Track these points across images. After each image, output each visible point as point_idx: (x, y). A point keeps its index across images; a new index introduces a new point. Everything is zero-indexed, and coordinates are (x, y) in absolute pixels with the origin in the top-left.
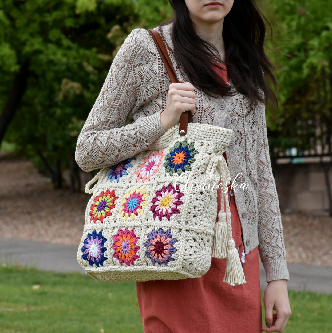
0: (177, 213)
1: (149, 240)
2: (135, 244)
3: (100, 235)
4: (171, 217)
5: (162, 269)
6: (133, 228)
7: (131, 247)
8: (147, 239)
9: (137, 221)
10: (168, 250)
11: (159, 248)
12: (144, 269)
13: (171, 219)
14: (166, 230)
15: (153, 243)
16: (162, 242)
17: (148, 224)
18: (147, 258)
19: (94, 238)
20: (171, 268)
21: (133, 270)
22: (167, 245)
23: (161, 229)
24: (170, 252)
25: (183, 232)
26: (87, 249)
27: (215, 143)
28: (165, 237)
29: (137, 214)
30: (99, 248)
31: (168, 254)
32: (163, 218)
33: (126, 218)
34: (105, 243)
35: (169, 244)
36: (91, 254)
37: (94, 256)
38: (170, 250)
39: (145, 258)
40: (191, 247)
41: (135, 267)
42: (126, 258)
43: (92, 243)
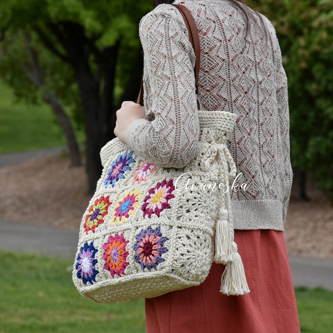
0: (168, 208)
1: (138, 242)
2: (124, 249)
3: (92, 246)
4: (161, 213)
5: (152, 274)
6: (122, 232)
7: (120, 254)
8: (136, 241)
9: (127, 223)
10: (158, 250)
11: (148, 249)
12: (134, 278)
13: (160, 215)
14: (155, 228)
15: (142, 244)
16: (150, 242)
17: (137, 224)
18: (136, 264)
19: (86, 251)
20: (161, 271)
21: (124, 281)
22: (156, 245)
23: (150, 228)
24: (160, 253)
25: (175, 229)
26: (80, 265)
27: (215, 129)
28: (153, 236)
29: (127, 216)
30: (91, 261)
31: (157, 255)
32: (152, 215)
33: (117, 222)
34: (96, 254)
35: (158, 243)
36: (84, 269)
37: (86, 271)
38: (160, 250)
39: (135, 264)
40: (184, 245)
41: (125, 277)
42: (117, 268)
43: (84, 257)
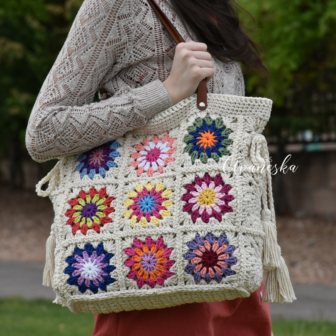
0: (230, 212)
1: (192, 250)
2: (168, 258)
3: (101, 249)
4: (223, 217)
5: (213, 288)
6: (159, 236)
7: (160, 262)
8: (189, 249)
9: (164, 226)
10: (226, 260)
11: (210, 259)
12: (181, 290)
13: (223, 220)
14: (219, 235)
15: (200, 253)
16: (214, 251)
17: (186, 229)
18: (187, 275)
19: (90, 254)
20: (227, 285)
21: (163, 293)
22: (223, 255)
23: (210, 234)
24: (230, 264)
25: (241, 237)
26: (77, 269)
28: (218, 245)
29: (160, 217)
30: (102, 267)
31: (225, 267)
32: (210, 219)
33: (142, 223)
34: (111, 259)
35: (226, 253)
36: (86, 275)
37: (90, 278)
40: (251, 255)
41: (164, 288)
42: (151, 278)
43: (87, 261)
